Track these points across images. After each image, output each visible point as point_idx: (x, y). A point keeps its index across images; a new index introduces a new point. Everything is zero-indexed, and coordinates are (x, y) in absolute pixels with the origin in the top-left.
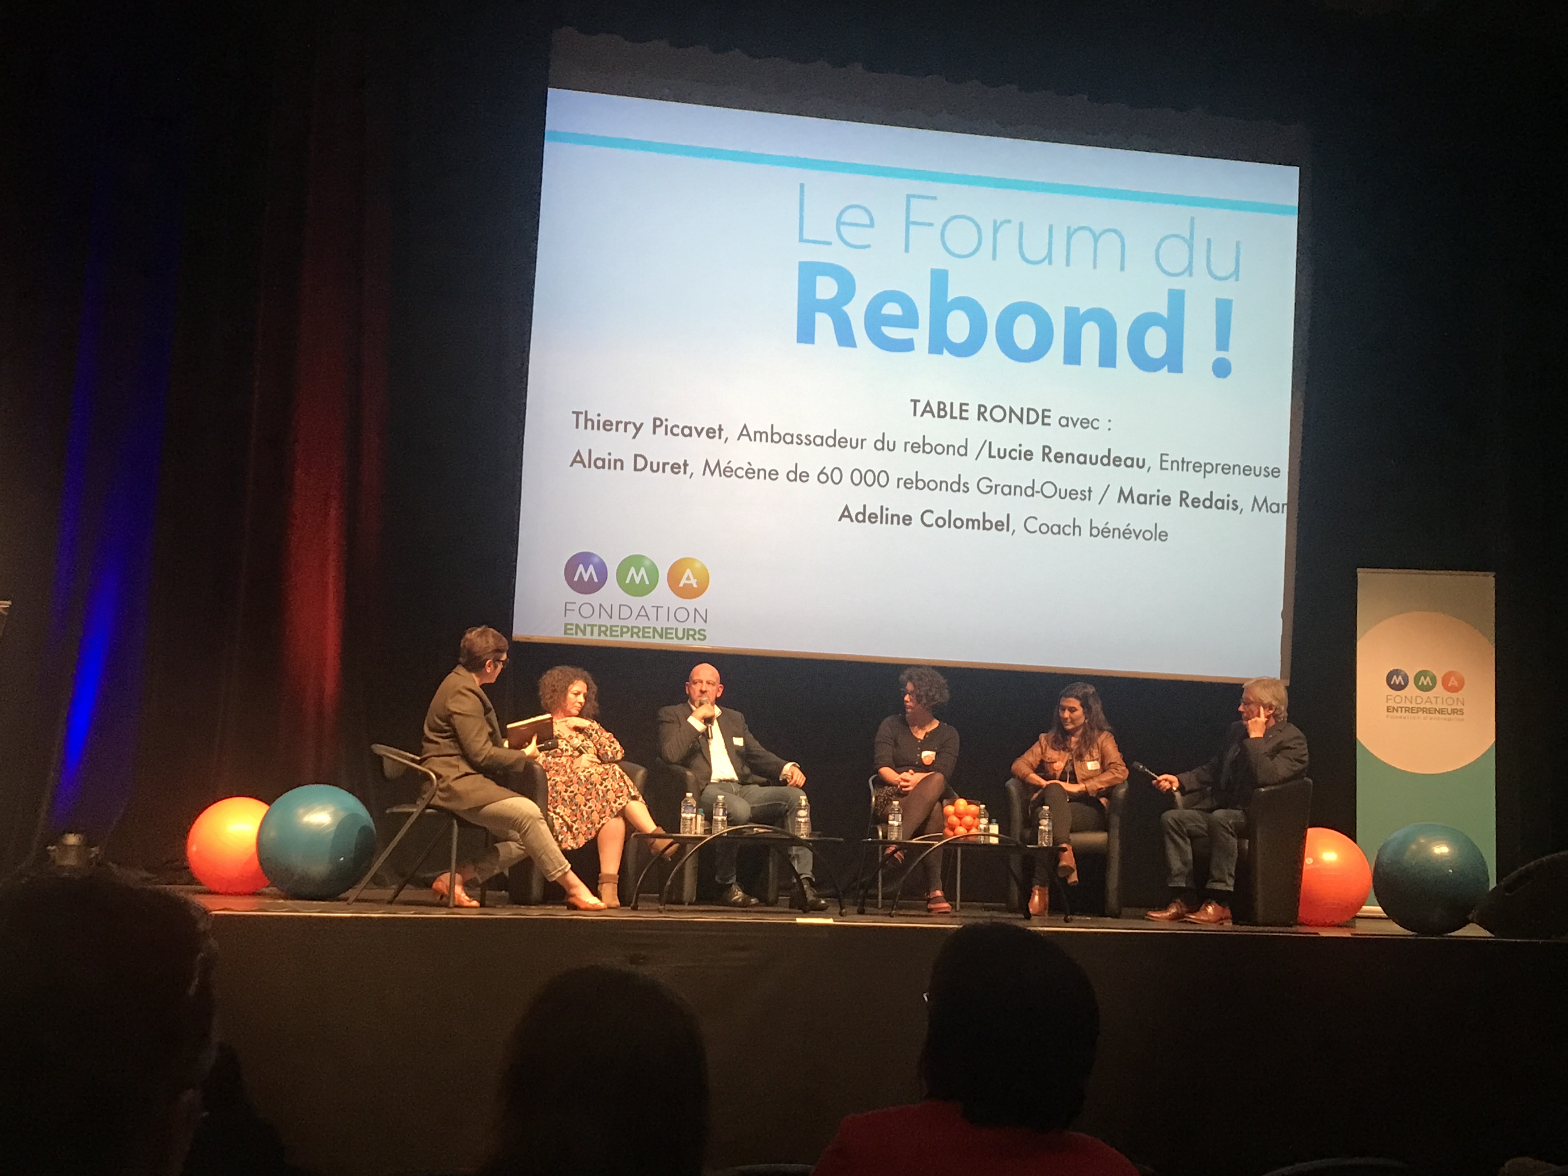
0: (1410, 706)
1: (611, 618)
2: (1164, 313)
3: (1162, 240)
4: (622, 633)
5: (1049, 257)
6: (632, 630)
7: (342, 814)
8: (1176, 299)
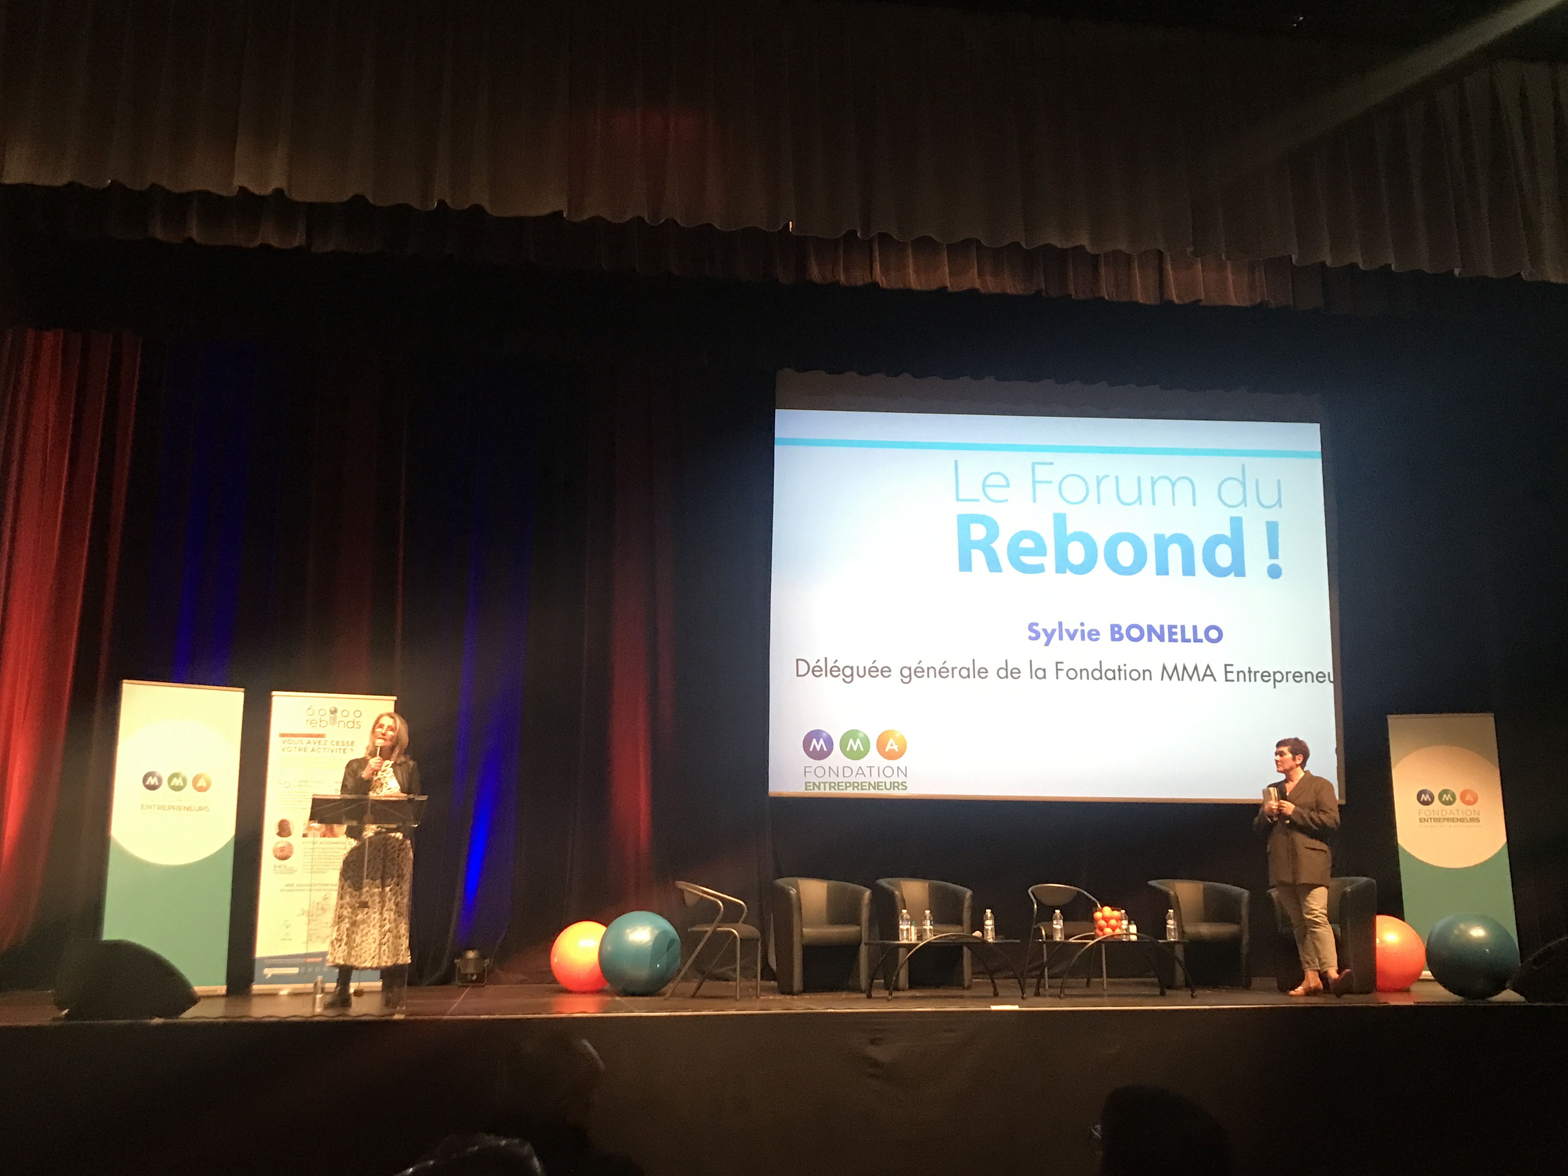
0: (1437, 817)
1: (838, 776)
2: (1228, 533)
3: (1223, 482)
4: (846, 787)
5: (1140, 499)
6: (853, 784)
7: (657, 932)
8: (1236, 524)
